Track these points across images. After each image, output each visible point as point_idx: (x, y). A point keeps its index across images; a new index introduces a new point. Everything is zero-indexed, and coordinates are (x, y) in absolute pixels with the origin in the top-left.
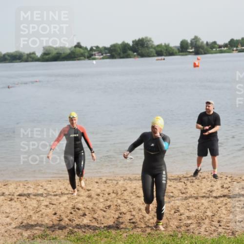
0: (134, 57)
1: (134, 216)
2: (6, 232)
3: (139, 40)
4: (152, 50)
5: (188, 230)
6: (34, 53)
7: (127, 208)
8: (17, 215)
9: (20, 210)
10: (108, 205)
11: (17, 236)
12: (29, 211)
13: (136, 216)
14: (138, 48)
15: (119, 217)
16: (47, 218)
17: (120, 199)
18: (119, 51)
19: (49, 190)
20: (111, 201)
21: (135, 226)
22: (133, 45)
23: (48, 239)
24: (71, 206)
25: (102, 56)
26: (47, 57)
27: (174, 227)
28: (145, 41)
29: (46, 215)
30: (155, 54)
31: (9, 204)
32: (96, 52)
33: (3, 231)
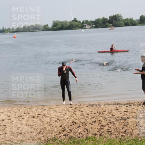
0: (111, 27)
1: (110, 127)
2: (31, 137)
3: (114, 16)
4: (121, 22)
6: (47, 25)
7: (106, 122)
8: (37, 127)
9: (39, 124)
10: (94, 120)
11: (37, 140)
12: (45, 124)
13: (112, 128)
14: (113, 21)
15: (101, 128)
16: (56, 128)
17: (102, 117)
18: (100, 22)
19: (57, 111)
20: (96, 118)
21: (111, 134)
22: (109, 19)
23: (57, 142)
24: (71, 121)
25: (90, 27)
26: (56, 27)
27: (136, 134)
28: (117, 17)
29: (55, 127)
30: (124, 25)
31: (32, 120)
32: (86, 24)
33: (29, 136)
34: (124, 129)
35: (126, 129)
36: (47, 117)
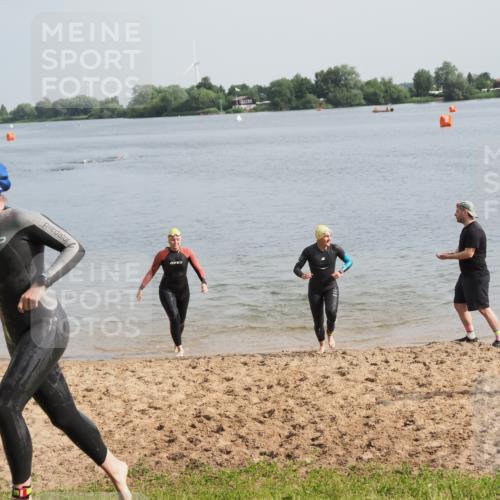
0: (320, 106)
1: (321, 432)
2: (61, 464)
3: (330, 72)
4: (355, 91)
5: (433, 461)
6: (115, 100)
7: (308, 416)
10: (269, 409)
11: (84, 474)
12: (108, 422)
13: (326, 433)
14: (328, 89)
15: (291, 435)
16: (143, 435)
17: (292, 397)
18: (289, 95)
19: (146, 379)
20: (275, 402)
21: (325, 453)
22: (316, 82)
23: (147, 478)
24: (192, 412)
27: (404, 454)
28: (341, 73)
29: (142, 430)
30: (363, 101)
32: (242, 97)
33: (55, 462)
34: (365, 437)
35: (371, 436)
36: (116, 397)
